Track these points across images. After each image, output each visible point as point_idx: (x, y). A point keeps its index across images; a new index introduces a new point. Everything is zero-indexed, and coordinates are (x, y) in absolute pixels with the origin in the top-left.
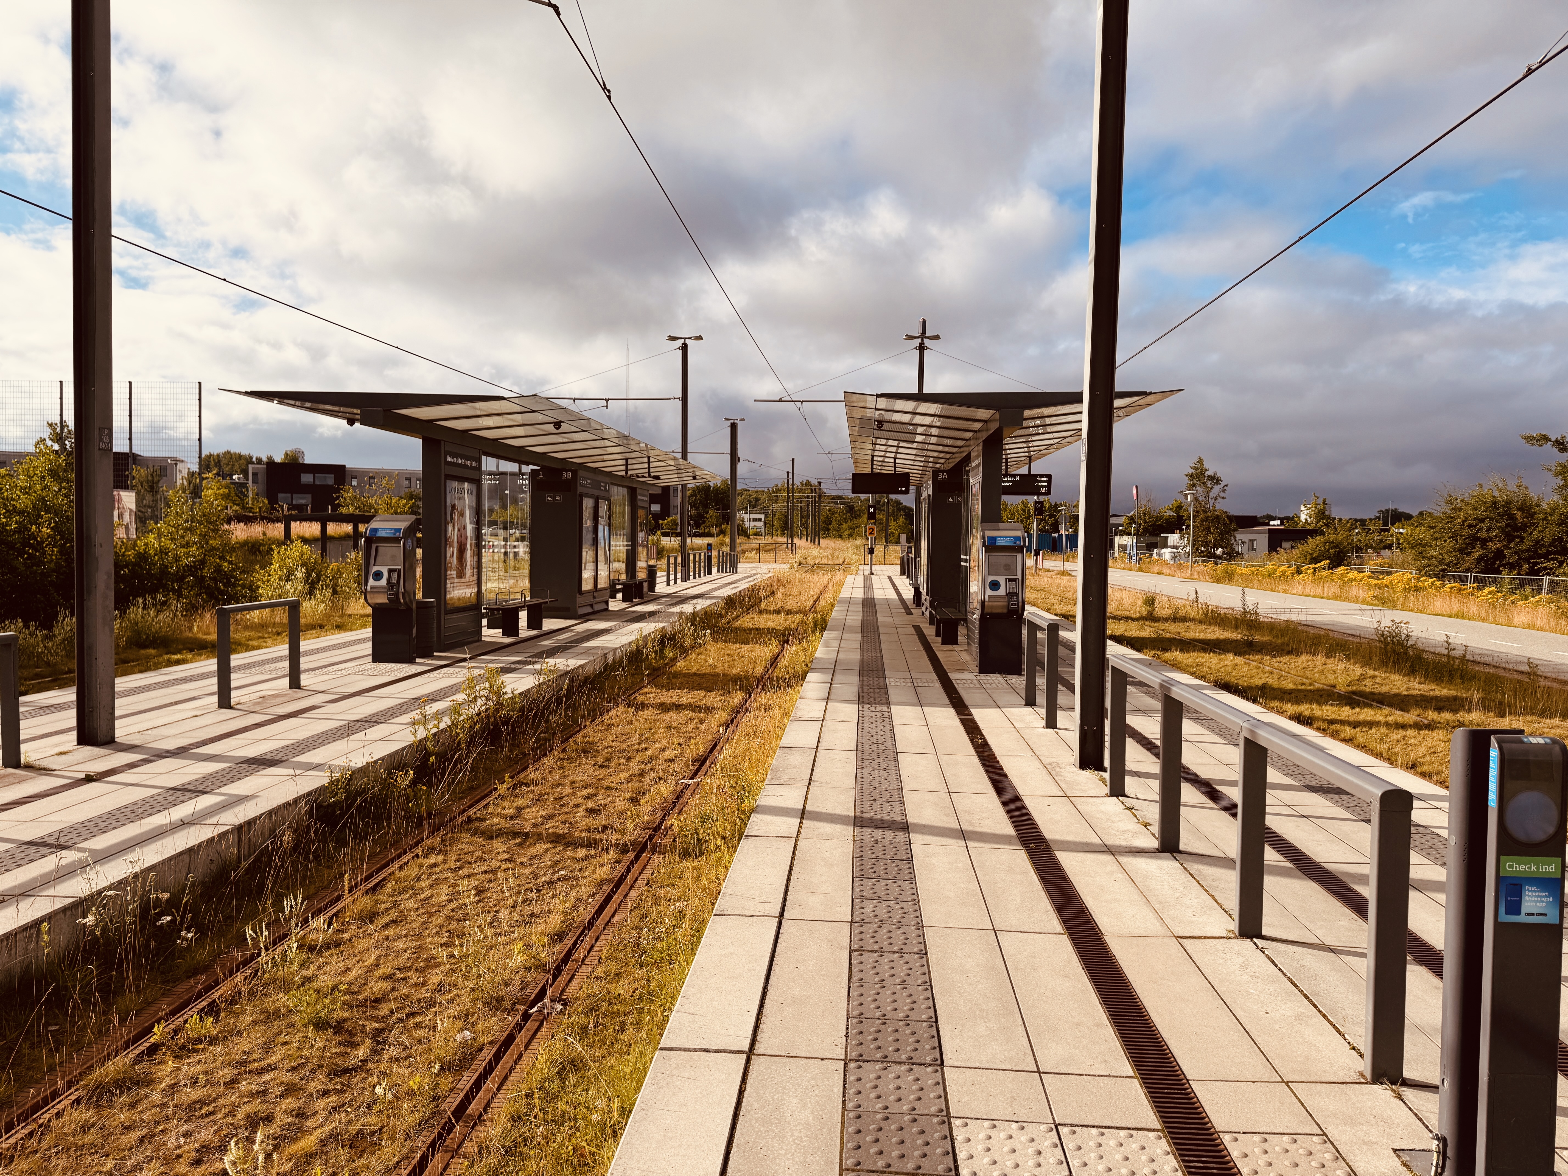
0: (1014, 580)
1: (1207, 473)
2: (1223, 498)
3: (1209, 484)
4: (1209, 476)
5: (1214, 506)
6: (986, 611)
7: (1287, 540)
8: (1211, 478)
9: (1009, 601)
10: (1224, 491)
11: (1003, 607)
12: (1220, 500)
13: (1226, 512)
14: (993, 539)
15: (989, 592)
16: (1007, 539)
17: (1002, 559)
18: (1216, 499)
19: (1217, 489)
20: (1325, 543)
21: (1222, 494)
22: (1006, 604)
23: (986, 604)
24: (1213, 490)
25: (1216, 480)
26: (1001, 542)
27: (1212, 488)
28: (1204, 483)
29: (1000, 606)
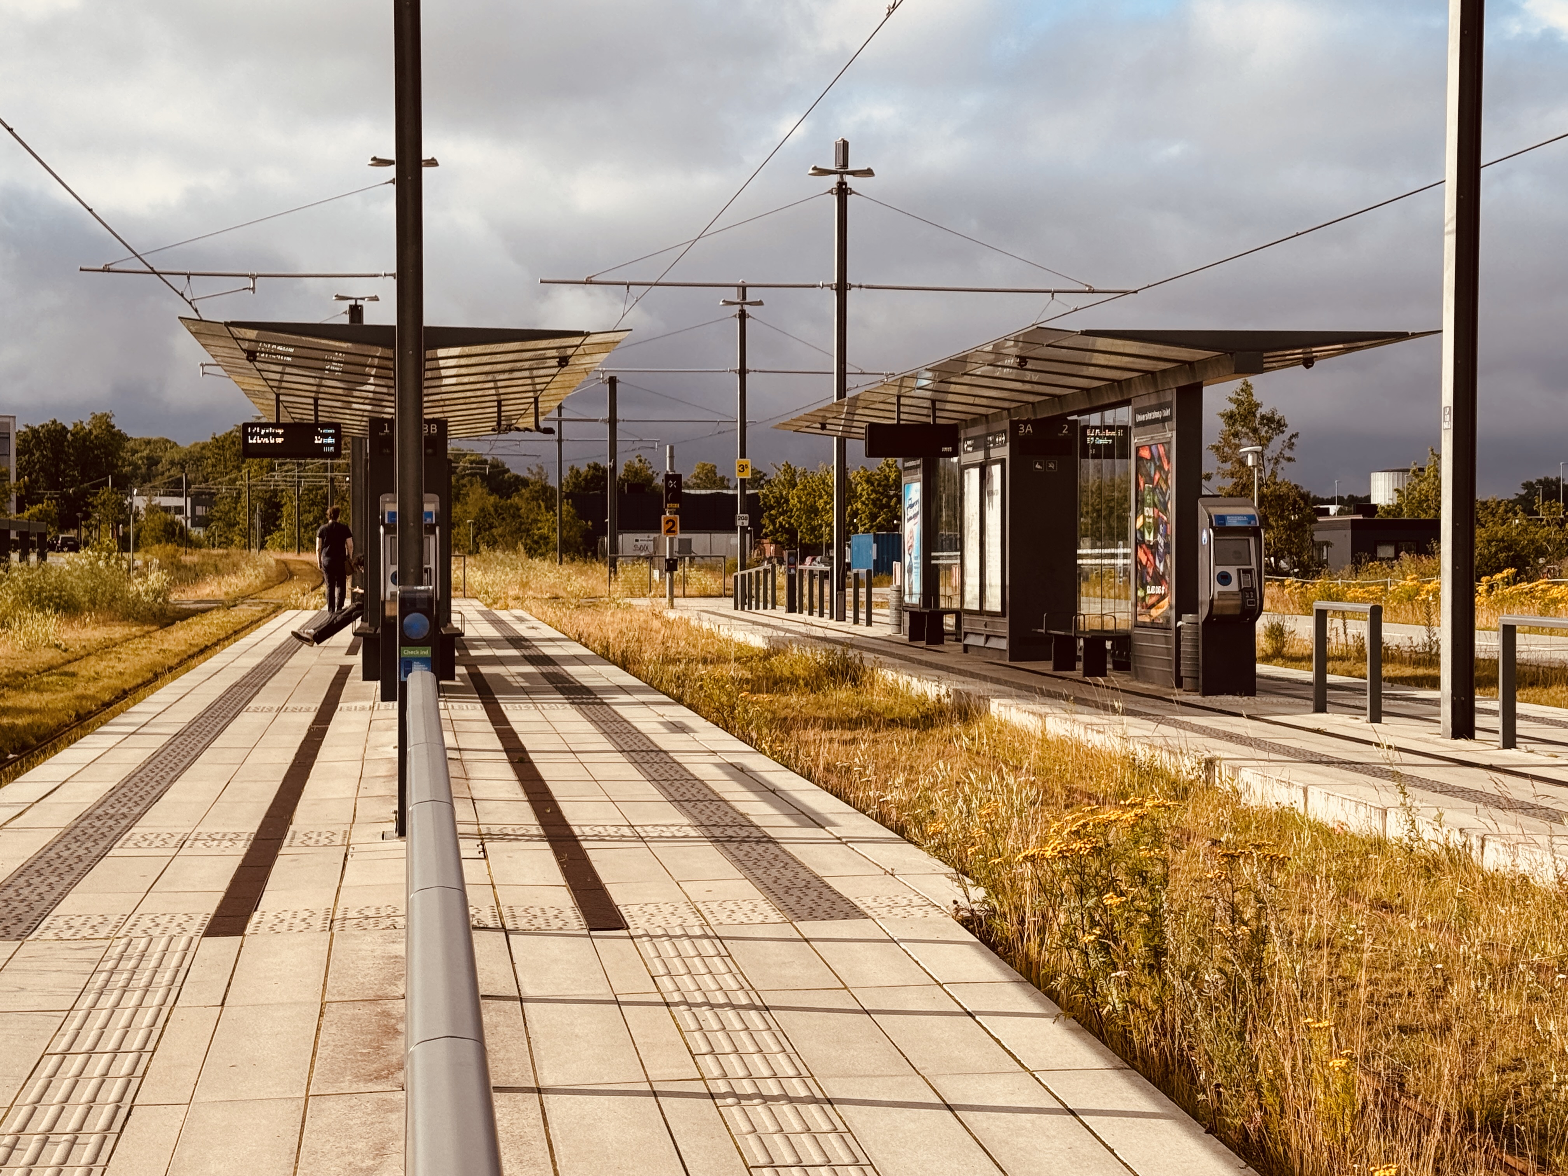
0: (1249, 571)
1: (1261, 411)
2: (1289, 459)
3: (1263, 431)
4: (1263, 417)
5: (1274, 474)
6: (1214, 612)
7: (1387, 542)
8: (1268, 420)
9: (1244, 599)
10: (1291, 446)
11: (1236, 606)
12: (1283, 463)
13: (1296, 487)
14: (1222, 518)
15: (1219, 588)
16: (1240, 518)
17: (1232, 543)
18: (1277, 462)
19: (1278, 442)
20: (1489, 542)
21: (1288, 453)
22: (1239, 602)
23: (1215, 603)
24: (1271, 444)
25: (1275, 423)
26: (1232, 522)
27: (1269, 439)
28: (1255, 431)
29: (1232, 606)
